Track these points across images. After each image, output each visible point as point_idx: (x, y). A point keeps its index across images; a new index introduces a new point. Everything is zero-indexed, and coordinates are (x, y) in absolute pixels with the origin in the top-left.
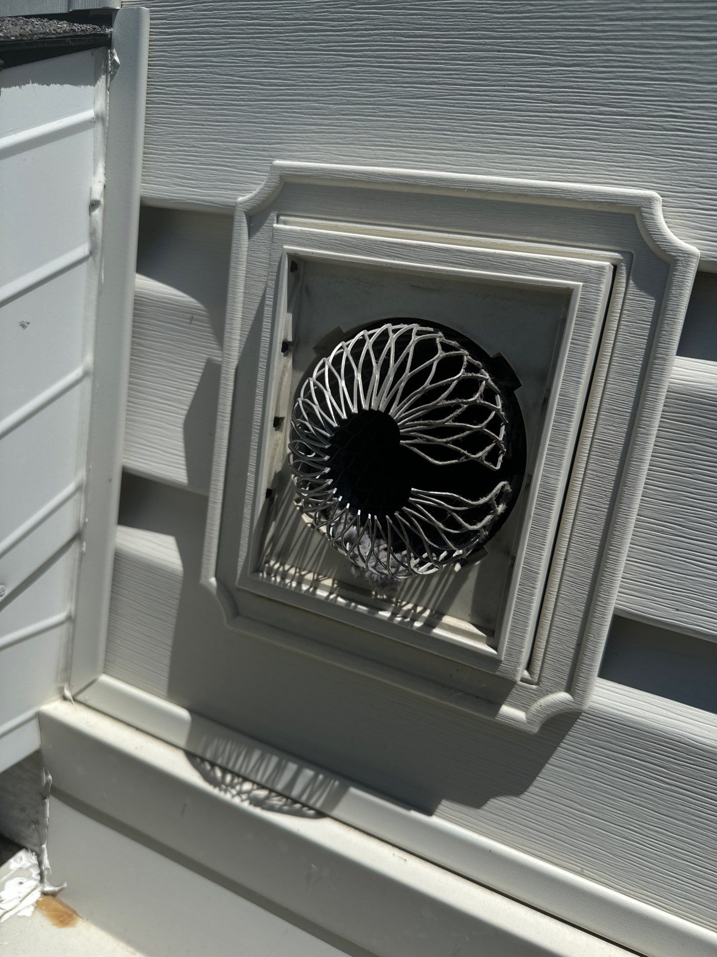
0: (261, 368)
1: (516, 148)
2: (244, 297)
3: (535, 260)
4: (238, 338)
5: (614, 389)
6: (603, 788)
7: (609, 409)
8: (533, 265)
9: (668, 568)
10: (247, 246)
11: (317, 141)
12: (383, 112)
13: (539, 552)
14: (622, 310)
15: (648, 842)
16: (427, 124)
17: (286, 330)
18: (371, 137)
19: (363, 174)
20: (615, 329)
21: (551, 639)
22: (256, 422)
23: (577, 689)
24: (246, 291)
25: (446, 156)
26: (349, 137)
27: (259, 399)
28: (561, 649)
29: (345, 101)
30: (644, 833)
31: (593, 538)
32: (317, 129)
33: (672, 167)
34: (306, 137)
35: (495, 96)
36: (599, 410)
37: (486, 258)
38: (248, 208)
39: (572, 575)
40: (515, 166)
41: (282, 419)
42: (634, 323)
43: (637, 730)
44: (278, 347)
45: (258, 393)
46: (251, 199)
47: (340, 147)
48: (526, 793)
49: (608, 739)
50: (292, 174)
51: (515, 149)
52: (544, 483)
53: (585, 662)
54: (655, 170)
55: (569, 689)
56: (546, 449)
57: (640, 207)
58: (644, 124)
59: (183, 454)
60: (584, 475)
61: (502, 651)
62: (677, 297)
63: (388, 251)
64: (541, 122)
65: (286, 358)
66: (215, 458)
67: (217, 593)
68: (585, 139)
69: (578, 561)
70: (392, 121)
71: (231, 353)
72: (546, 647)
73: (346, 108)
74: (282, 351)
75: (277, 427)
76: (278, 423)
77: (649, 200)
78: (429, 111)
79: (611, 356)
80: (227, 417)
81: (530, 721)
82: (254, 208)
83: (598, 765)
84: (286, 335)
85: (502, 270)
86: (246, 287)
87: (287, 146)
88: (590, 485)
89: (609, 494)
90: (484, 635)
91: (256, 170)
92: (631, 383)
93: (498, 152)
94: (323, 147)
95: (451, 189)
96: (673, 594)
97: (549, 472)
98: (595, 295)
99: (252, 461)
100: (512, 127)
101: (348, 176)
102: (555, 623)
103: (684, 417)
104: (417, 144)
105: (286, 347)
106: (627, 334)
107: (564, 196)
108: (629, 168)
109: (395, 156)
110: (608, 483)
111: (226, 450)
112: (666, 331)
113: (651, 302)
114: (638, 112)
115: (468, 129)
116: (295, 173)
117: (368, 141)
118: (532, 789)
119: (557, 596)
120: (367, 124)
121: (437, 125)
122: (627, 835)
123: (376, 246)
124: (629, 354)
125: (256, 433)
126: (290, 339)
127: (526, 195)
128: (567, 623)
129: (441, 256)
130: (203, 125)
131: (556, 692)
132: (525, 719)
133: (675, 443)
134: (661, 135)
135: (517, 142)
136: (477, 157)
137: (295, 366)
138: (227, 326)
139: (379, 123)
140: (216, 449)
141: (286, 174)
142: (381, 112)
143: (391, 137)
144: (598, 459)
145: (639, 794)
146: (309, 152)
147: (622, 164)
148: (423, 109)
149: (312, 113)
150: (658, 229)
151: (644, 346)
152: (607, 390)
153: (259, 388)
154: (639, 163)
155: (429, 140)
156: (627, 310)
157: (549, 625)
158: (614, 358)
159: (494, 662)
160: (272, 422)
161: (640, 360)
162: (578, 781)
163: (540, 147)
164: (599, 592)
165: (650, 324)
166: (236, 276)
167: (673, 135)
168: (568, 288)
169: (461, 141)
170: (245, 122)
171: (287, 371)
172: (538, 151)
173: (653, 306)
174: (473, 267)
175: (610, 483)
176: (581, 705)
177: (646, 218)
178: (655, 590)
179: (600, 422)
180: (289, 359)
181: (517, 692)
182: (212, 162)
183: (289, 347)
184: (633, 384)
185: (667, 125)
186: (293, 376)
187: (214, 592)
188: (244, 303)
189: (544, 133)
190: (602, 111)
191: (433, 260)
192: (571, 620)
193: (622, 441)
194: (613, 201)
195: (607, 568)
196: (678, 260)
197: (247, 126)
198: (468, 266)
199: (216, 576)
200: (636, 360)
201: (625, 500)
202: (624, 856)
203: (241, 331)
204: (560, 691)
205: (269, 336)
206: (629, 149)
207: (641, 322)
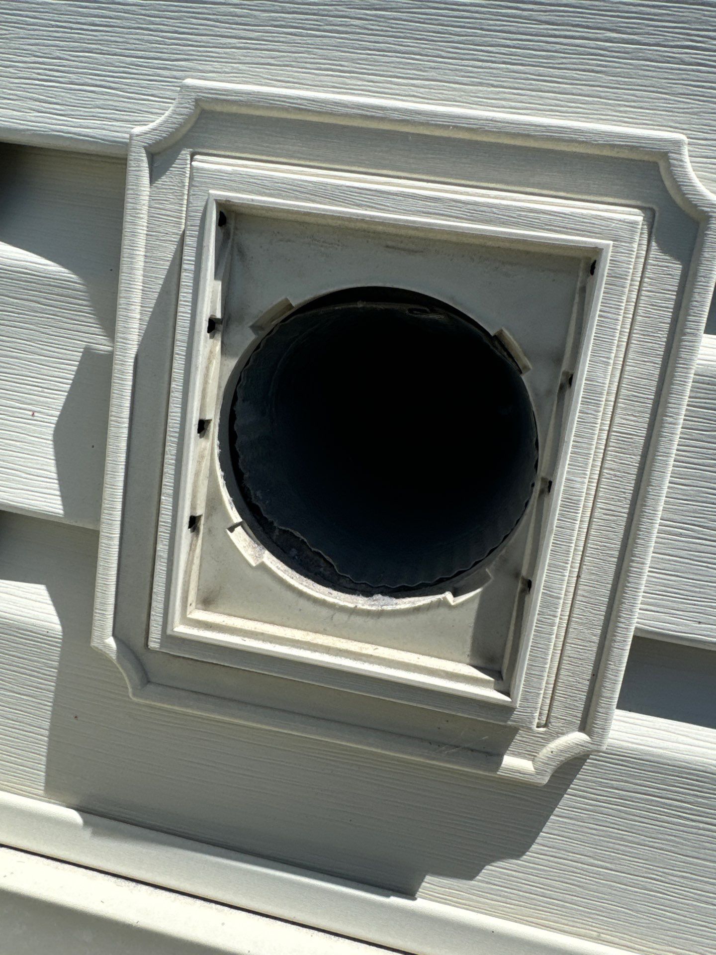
0: (178, 354)
1: (504, 79)
2: (145, 262)
3: (552, 213)
4: (138, 316)
5: (634, 372)
6: (619, 836)
7: (628, 396)
8: (550, 220)
9: (687, 576)
10: (148, 193)
11: (239, 59)
12: (331, 25)
13: (561, 572)
14: (642, 277)
15: (672, 890)
16: (389, 44)
17: (213, 302)
18: (314, 58)
19: (313, 101)
20: (634, 300)
21: (562, 672)
22: (172, 428)
23: (596, 728)
24: (148, 254)
25: (415, 87)
26: (284, 57)
27: (176, 396)
28: (574, 682)
29: (278, 8)
30: (667, 881)
31: (610, 549)
32: (240, 43)
33: (692, 108)
34: (225, 53)
35: (477, 12)
36: (616, 398)
37: (489, 210)
38: (150, 142)
39: (586, 594)
40: (503, 103)
41: (209, 421)
42: (658, 293)
43: (656, 764)
44: (205, 325)
45: (174, 388)
46: (154, 130)
47: (271, 69)
48: (528, 853)
49: (624, 778)
50: (212, 98)
51: (503, 81)
52: (568, 489)
53: (604, 695)
54: (672, 111)
55: (583, 728)
56: (571, 447)
57: (667, 153)
58: (659, 55)
59: (55, 476)
60: (600, 475)
61: (517, 697)
62: (710, 261)
63: (358, 200)
64: (536, 47)
65: (212, 340)
66: (108, 479)
67: (118, 658)
68: (589, 71)
69: (593, 577)
70: (342, 38)
71: (130, 336)
72: (556, 681)
73: (280, 17)
74: (208, 332)
75: (202, 432)
76: (203, 426)
77: (678, 144)
78: (392, 28)
79: (630, 333)
80: (124, 423)
81: (539, 772)
82: (158, 143)
83: (613, 809)
84: (213, 309)
85: (510, 225)
86: (148, 248)
87: (197, 63)
88: (607, 487)
89: (629, 496)
90: (492, 679)
91: (152, 95)
92: (653, 365)
93: (481, 84)
94: (248, 69)
95: (432, 125)
96: (695, 605)
97: (574, 474)
98: (627, 257)
99: (168, 481)
100: (497, 53)
101: (293, 103)
102: (567, 653)
103: (705, 403)
104: (376, 70)
105: (213, 325)
106: (648, 306)
107: (576, 138)
108: (641, 108)
109: (348, 85)
110: (628, 483)
111: (123, 467)
112: (696, 301)
113: (676, 268)
114: (652, 41)
115: (443, 54)
116: (217, 96)
117: (311, 63)
118: (534, 847)
119: (569, 620)
120: (309, 40)
121: (402, 45)
122: (649, 886)
123: (342, 193)
124: (651, 330)
125: (173, 442)
126: (219, 315)
127: (528, 136)
128: (580, 650)
129: (430, 206)
130: (71, 28)
131: (568, 733)
132: (533, 770)
133: (695, 433)
134: (679, 69)
135: (505, 72)
136: (455, 89)
137: (225, 350)
138: (121, 301)
139: (326, 41)
140: (109, 467)
141: (203, 97)
142: (327, 25)
143: (341, 59)
144: (616, 456)
145: (660, 836)
146: (229, 73)
147: (633, 104)
148: (384, 24)
149: (232, 21)
150: (689, 179)
151: (669, 320)
152: (626, 373)
153: (175, 381)
154: (653, 102)
155: (392, 65)
156: (649, 278)
157: (559, 655)
158: (634, 335)
159: (506, 710)
160: (197, 427)
161: (663, 337)
162: (590, 831)
163: (534, 80)
164: (619, 611)
165: (675, 293)
166: (134, 234)
167: (693, 71)
168: (596, 247)
169: (434, 68)
170: (134, 28)
171: (214, 358)
172: (531, 84)
173: (679, 272)
174: (472, 220)
175: (630, 483)
176: (601, 746)
177: (674, 166)
178: (674, 602)
179: (619, 411)
180: (215, 341)
181: (520, 738)
182: (87, 80)
183: (217, 325)
184: (656, 365)
185: (686, 57)
186: (222, 364)
187: (113, 656)
188: (144, 270)
189: (539, 62)
190: (610, 37)
191: (420, 211)
192: (586, 646)
193: (643, 433)
194: (635, 146)
195: (629, 582)
196: (711, 217)
197: (137, 34)
198: (466, 219)
199: (114, 635)
200: (659, 337)
201: (650, 502)
202: (646, 911)
203: (142, 306)
204: (574, 731)
205: (190, 312)
206: (642, 86)
207: (665, 292)
